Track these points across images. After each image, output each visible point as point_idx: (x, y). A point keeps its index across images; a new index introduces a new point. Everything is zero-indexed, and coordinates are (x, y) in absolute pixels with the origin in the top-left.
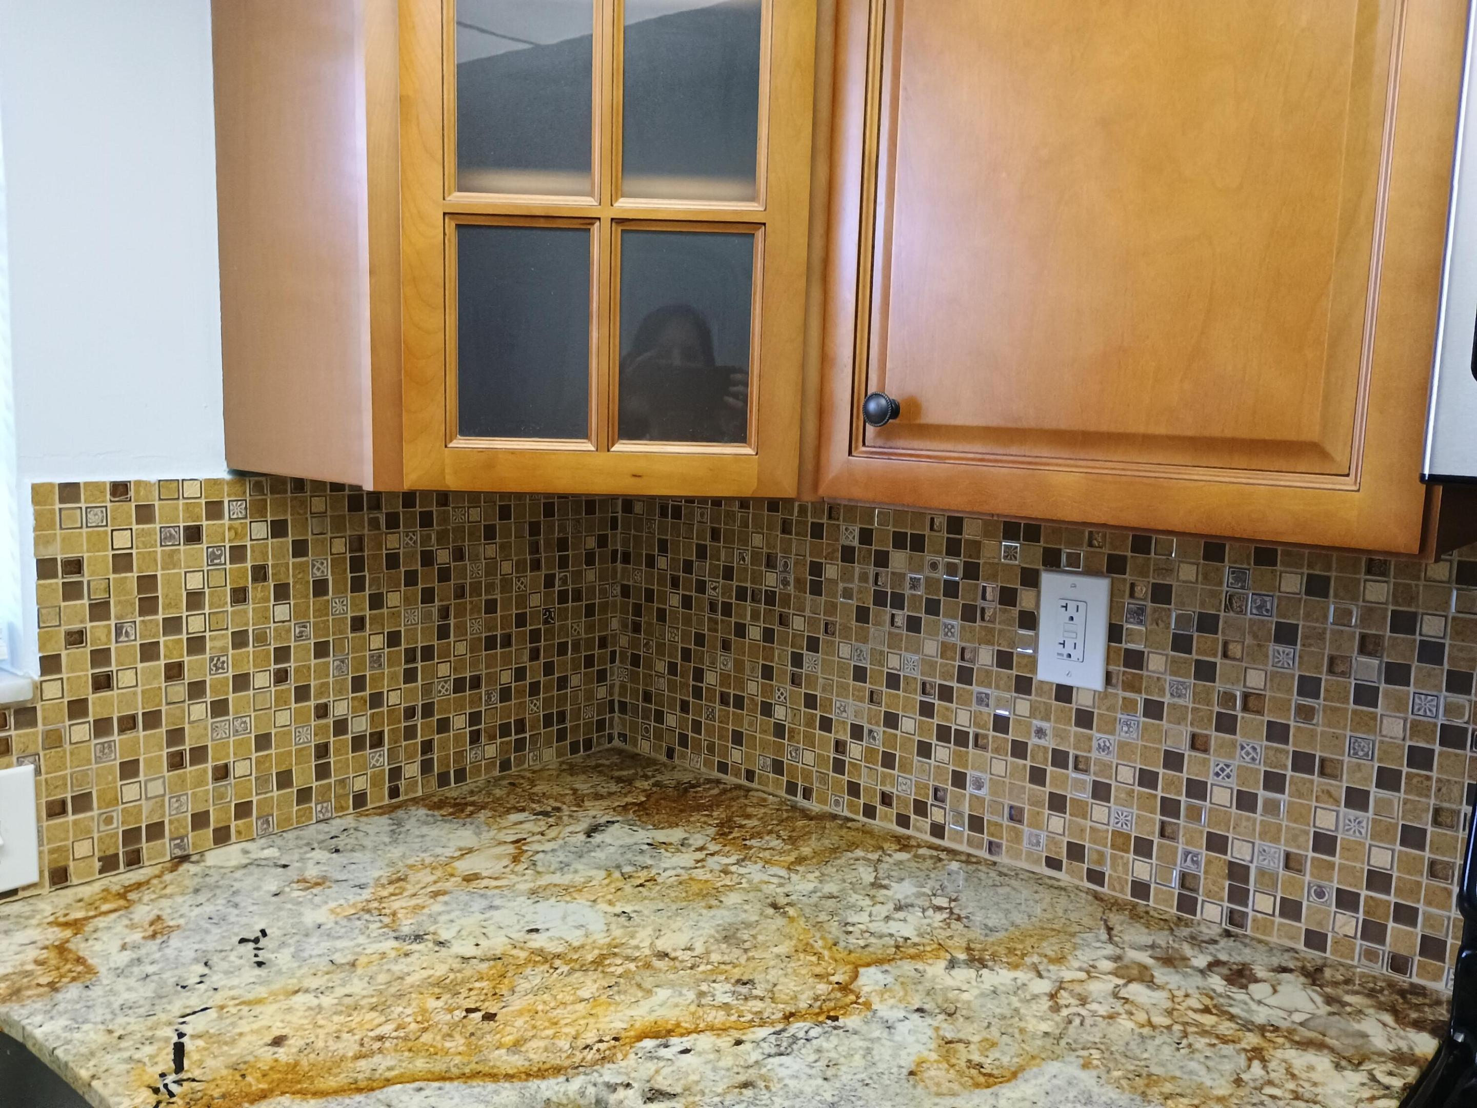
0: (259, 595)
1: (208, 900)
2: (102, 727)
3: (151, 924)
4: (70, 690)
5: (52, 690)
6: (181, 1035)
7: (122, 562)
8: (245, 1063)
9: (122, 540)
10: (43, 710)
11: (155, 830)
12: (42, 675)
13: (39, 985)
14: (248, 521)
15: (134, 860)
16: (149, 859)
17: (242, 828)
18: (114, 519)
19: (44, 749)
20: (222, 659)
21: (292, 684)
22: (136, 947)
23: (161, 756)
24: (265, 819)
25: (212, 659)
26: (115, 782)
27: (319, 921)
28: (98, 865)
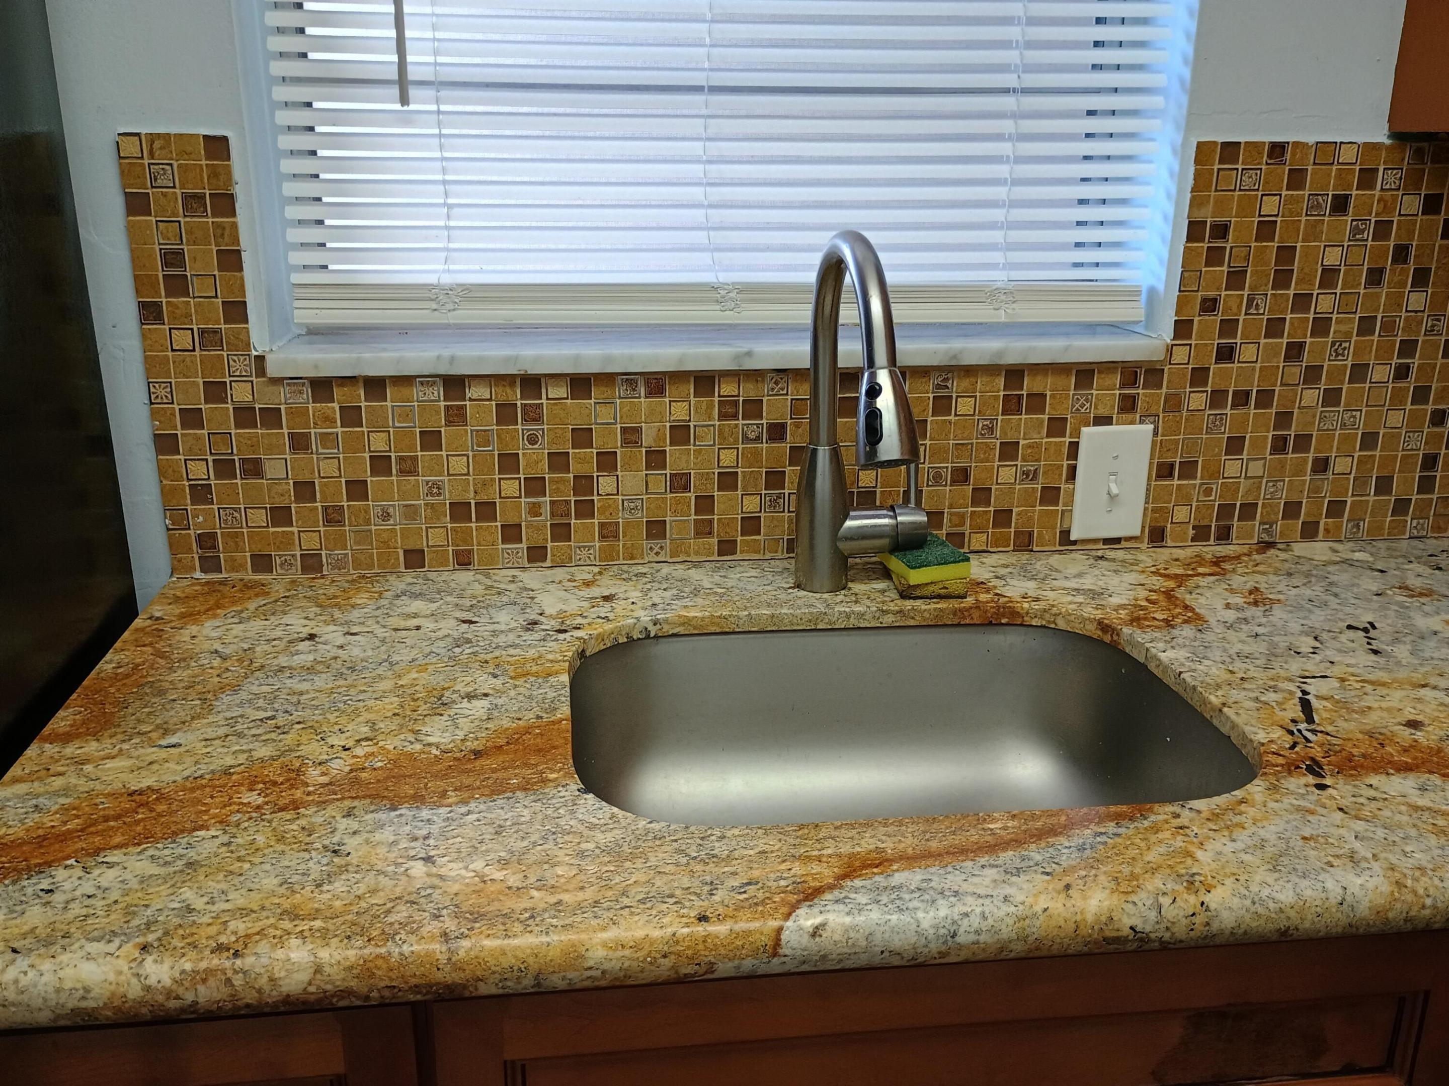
0: (1396, 279)
1: (1304, 585)
2: (1217, 398)
3: (1251, 593)
4: (1196, 358)
5: (1180, 355)
6: (1305, 692)
7: (1266, 229)
8: (1381, 734)
9: (1270, 206)
10: (1170, 374)
11: (1248, 510)
12: (1174, 339)
13: (1154, 618)
14: (1400, 193)
15: (1224, 535)
16: (1237, 538)
17: (1330, 527)
18: (1266, 182)
19: (1164, 411)
20: (1344, 345)
21: (1411, 383)
22: (1239, 609)
23: (1267, 437)
24: (1356, 521)
25: (1333, 343)
26: (1221, 456)
27: (1435, 629)
28: (1191, 532)
